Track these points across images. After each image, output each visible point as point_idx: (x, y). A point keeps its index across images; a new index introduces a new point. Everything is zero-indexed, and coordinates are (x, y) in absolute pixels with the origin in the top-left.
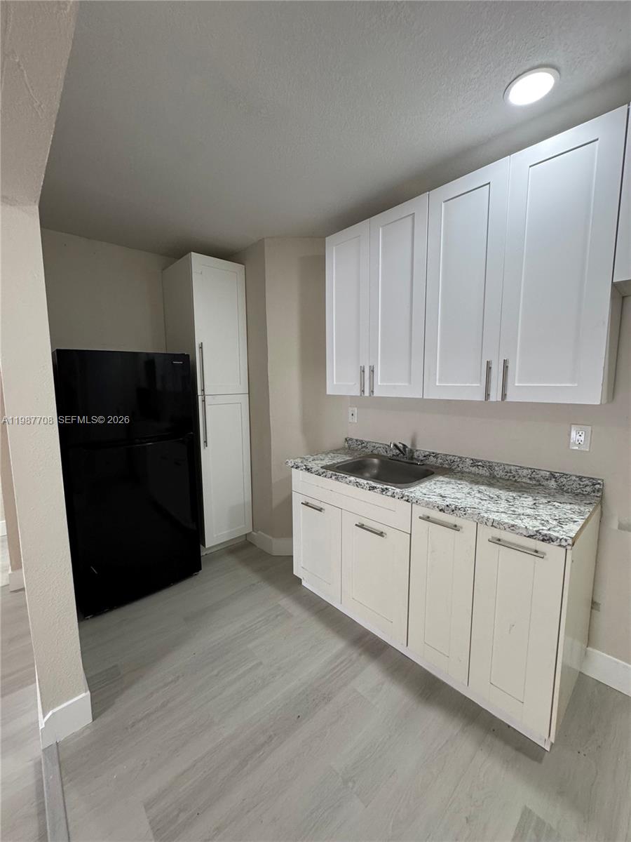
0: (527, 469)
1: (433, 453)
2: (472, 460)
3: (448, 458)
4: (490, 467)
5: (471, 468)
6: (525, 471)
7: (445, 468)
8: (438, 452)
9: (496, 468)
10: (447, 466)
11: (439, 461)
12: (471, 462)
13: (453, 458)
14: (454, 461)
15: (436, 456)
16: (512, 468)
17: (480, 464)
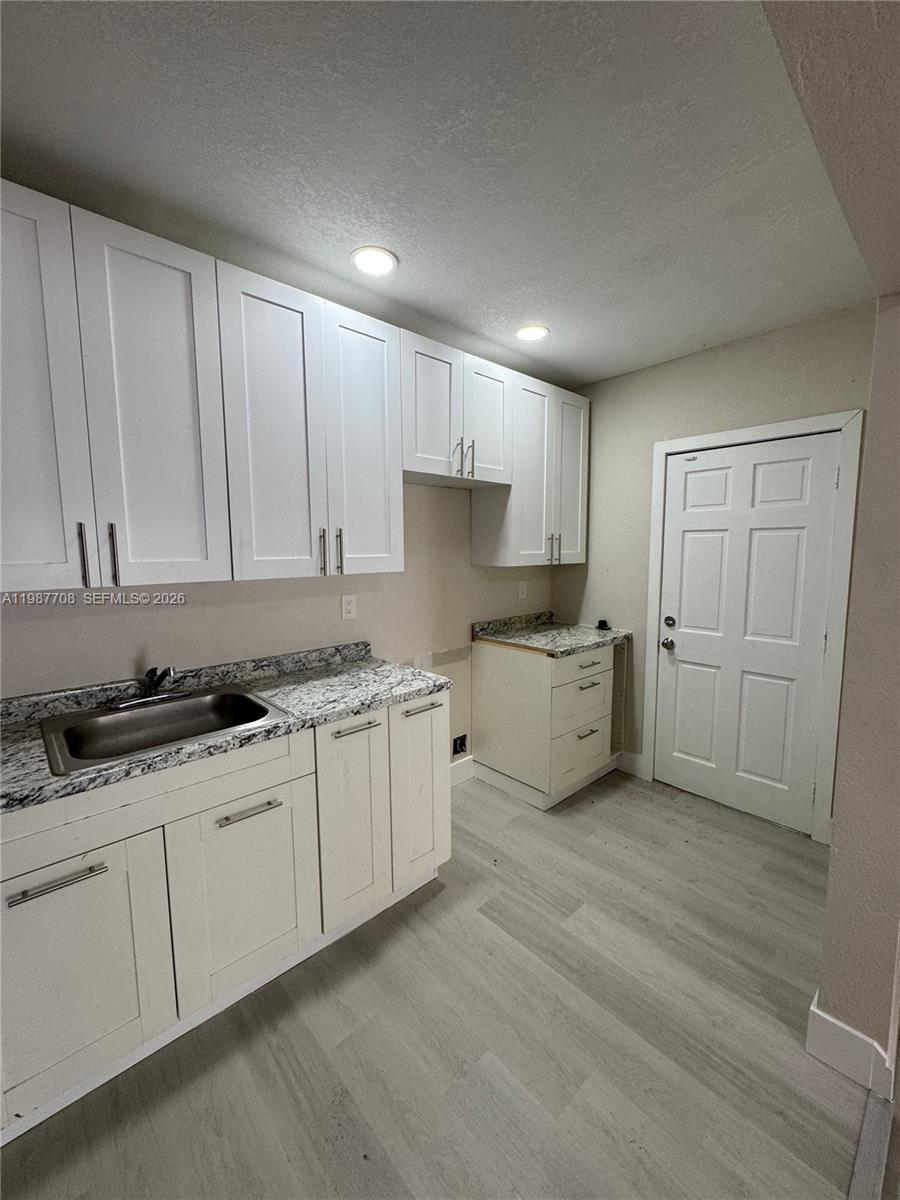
0: (315, 651)
1: (191, 672)
2: (254, 661)
3: (218, 670)
4: (278, 663)
5: (253, 673)
6: (314, 655)
7: (216, 686)
8: (198, 667)
9: (285, 662)
10: (218, 684)
11: (204, 679)
12: (254, 664)
13: (226, 669)
14: (228, 672)
15: (197, 674)
16: (302, 655)
17: (265, 663)
